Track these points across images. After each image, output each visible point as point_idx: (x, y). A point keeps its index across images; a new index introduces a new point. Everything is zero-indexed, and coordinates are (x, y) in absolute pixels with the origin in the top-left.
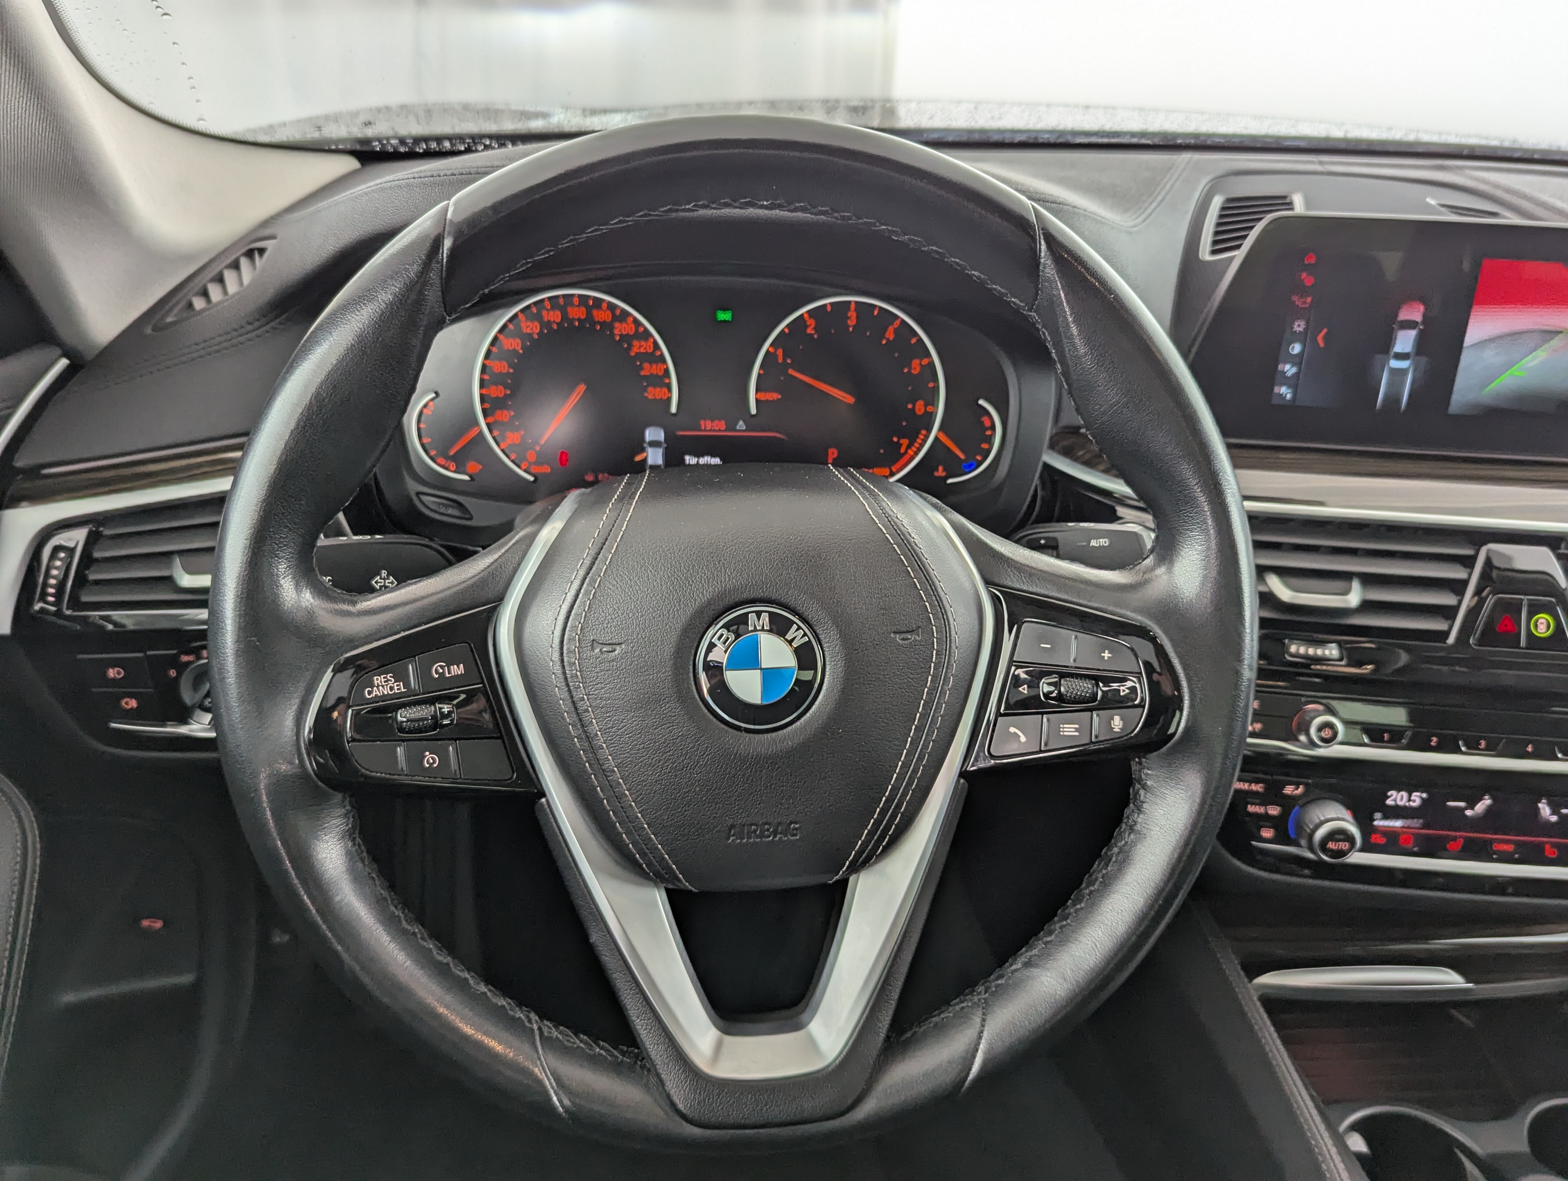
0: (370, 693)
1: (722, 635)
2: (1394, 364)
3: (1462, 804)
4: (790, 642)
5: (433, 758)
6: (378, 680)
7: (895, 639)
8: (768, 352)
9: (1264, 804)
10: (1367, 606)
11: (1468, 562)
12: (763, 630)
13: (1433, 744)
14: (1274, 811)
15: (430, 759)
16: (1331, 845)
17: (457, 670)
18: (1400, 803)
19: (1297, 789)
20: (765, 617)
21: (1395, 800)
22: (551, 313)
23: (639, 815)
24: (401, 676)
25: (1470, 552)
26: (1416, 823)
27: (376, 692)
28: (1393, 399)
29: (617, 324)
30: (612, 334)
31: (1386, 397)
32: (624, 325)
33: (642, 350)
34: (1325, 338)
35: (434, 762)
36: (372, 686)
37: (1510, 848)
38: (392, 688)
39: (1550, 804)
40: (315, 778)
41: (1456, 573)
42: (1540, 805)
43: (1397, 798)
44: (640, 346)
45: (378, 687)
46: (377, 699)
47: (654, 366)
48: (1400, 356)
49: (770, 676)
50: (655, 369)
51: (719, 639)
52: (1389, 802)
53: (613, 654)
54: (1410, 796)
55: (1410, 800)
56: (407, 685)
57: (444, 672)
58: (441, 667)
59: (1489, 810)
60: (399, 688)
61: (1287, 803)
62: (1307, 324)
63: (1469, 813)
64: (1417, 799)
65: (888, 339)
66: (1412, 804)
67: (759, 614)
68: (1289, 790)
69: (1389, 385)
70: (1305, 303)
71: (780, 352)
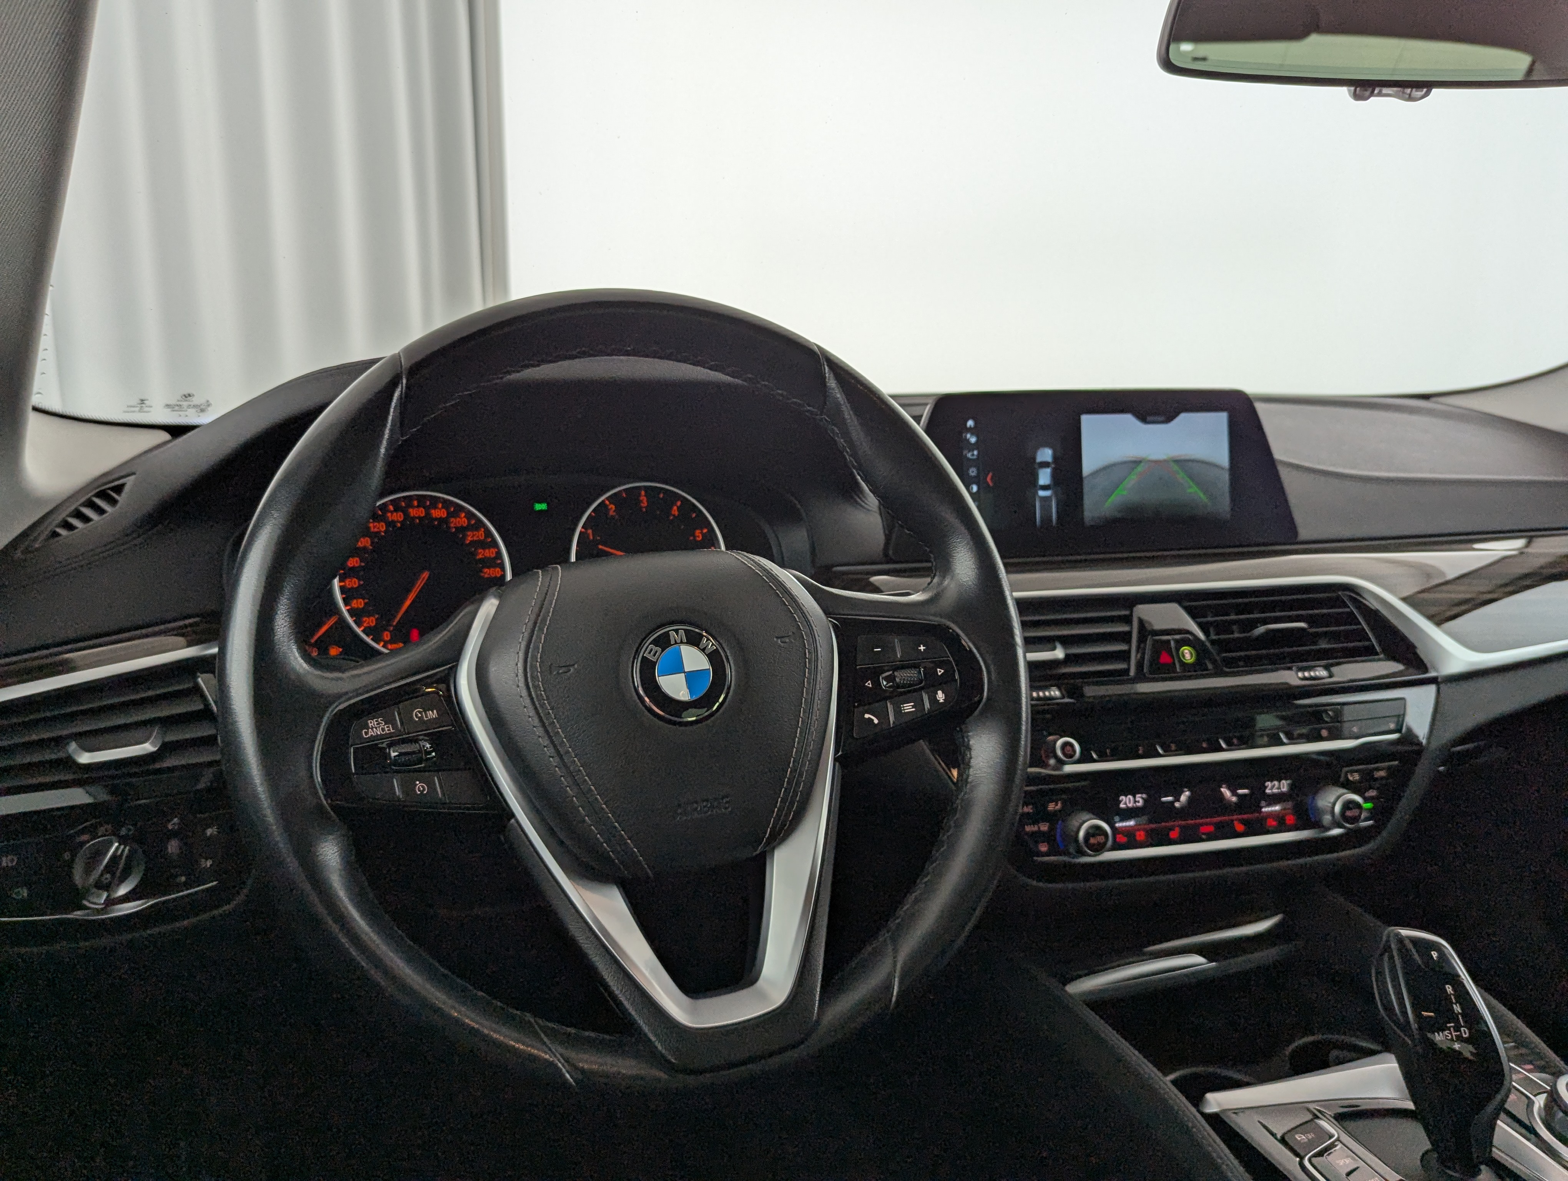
0: (366, 733)
1: (651, 650)
2: (1042, 493)
3: (1170, 799)
4: (703, 650)
5: (423, 787)
6: (372, 723)
7: (777, 642)
8: (581, 533)
9: (1035, 822)
10: (1069, 659)
11: (1128, 620)
12: (682, 642)
13: (1140, 752)
14: (1044, 827)
15: (420, 787)
16: (1092, 841)
17: (432, 714)
18: (1130, 805)
19: (1057, 805)
20: (682, 632)
21: (1125, 804)
22: (395, 514)
23: (604, 806)
24: (389, 721)
25: (1127, 613)
26: (1144, 819)
27: (371, 733)
28: (1046, 519)
29: (452, 520)
30: (449, 528)
31: (1042, 521)
32: (458, 519)
33: (475, 538)
34: (992, 478)
35: (424, 790)
36: (368, 728)
37: (1212, 829)
38: (383, 730)
39: (1229, 788)
40: (329, 809)
41: (1123, 628)
42: (1222, 790)
43: (1127, 801)
44: (473, 536)
45: (372, 728)
46: (372, 738)
47: (487, 551)
48: (1045, 488)
49: (692, 678)
50: (490, 553)
51: (650, 653)
52: (1122, 806)
53: (568, 674)
54: (1134, 797)
55: (1135, 802)
56: (394, 726)
57: (422, 716)
58: (420, 712)
59: (1190, 800)
60: (388, 729)
61: (1051, 818)
62: (978, 470)
63: (1177, 805)
64: (1140, 800)
65: (674, 515)
66: (1138, 804)
67: (677, 631)
68: (1051, 807)
69: (1042, 507)
70: (973, 455)
71: (590, 531)
